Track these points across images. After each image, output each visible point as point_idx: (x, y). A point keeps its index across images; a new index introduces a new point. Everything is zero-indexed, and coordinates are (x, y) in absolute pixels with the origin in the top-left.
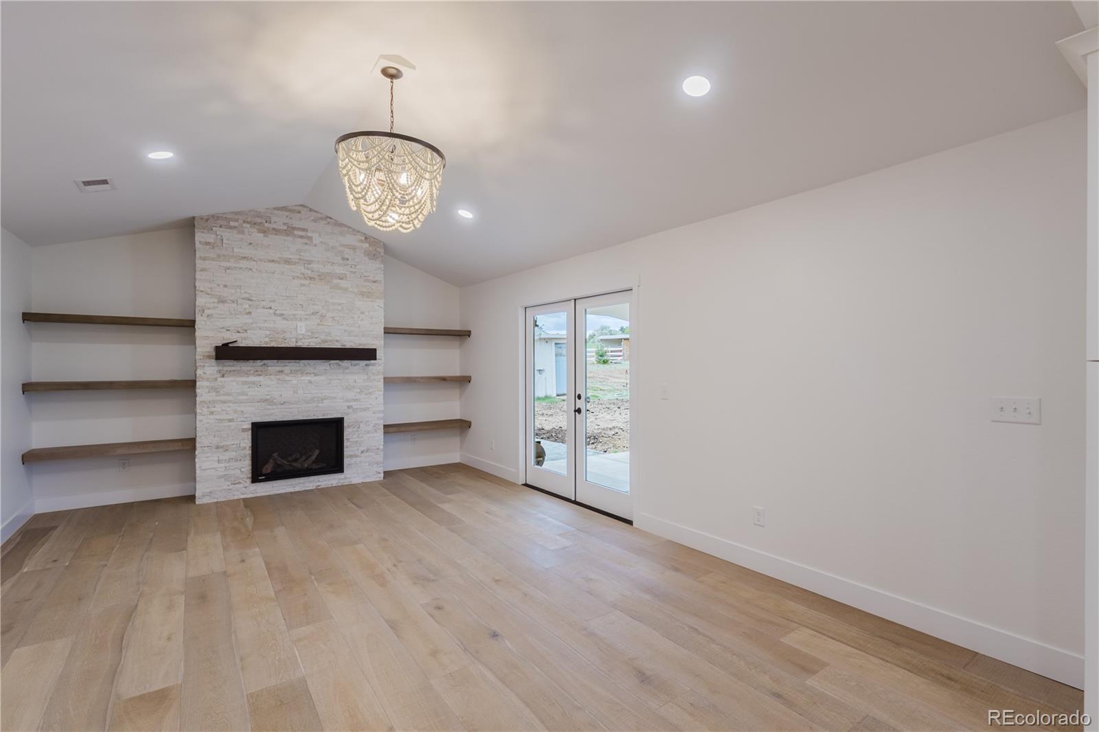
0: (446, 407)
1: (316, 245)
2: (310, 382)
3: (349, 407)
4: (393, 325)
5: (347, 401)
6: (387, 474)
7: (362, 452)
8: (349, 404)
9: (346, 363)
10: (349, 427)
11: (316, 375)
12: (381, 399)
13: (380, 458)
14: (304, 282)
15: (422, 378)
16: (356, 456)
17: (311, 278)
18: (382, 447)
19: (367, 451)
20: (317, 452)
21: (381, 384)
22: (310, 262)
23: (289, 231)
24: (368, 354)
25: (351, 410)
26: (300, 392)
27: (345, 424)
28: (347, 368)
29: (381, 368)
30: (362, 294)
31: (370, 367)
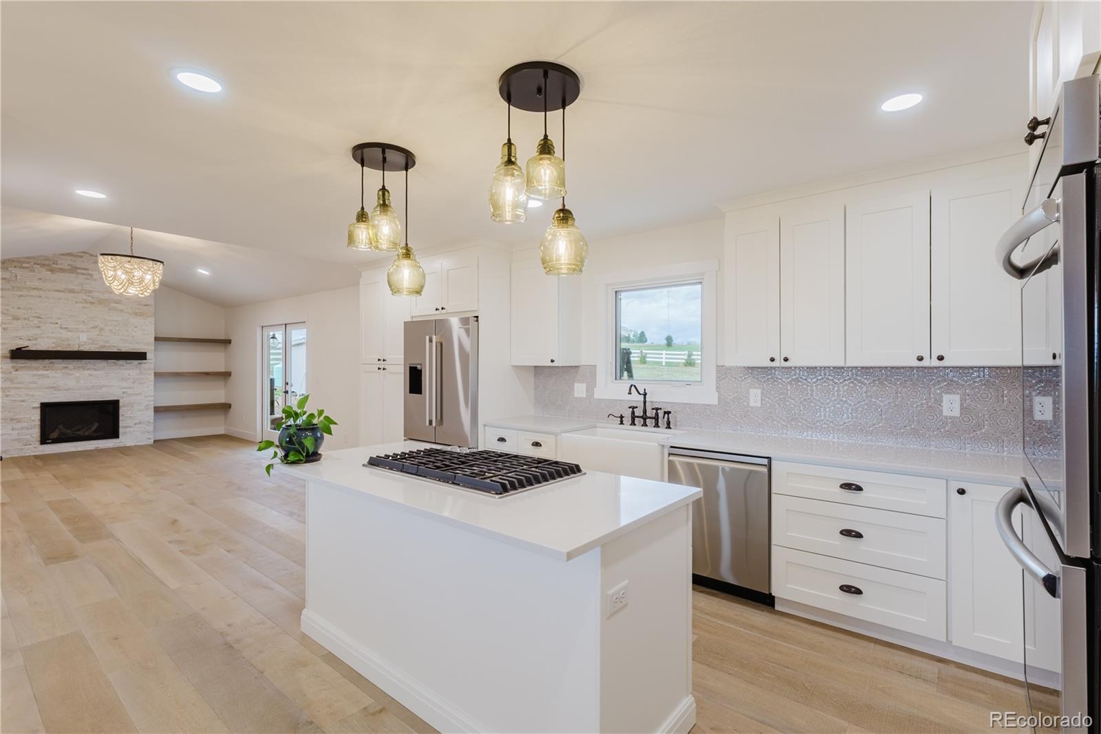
0: (213, 394)
1: (95, 280)
2: (90, 375)
3: (124, 393)
4: (164, 334)
5: (123, 388)
6: (155, 441)
7: (135, 424)
8: (124, 390)
9: (121, 362)
10: (124, 406)
11: (96, 370)
12: (152, 388)
13: (151, 428)
14: (85, 305)
15: (188, 373)
16: (130, 427)
17: (91, 303)
18: (152, 421)
19: (140, 423)
20: (96, 425)
21: (152, 377)
22: (91, 292)
23: (73, 270)
24: (141, 356)
25: (125, 395)
26: (82, 382)
27: (121, 404)
28: (122, 365)
29: (152, 366)
30: (136, 314)
31: (143, 365)
